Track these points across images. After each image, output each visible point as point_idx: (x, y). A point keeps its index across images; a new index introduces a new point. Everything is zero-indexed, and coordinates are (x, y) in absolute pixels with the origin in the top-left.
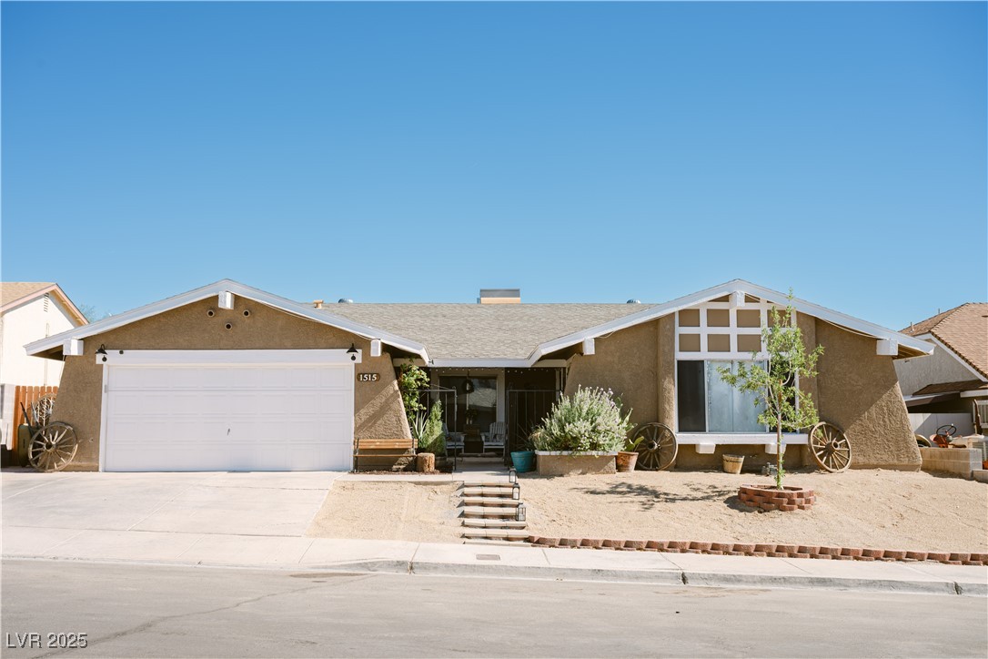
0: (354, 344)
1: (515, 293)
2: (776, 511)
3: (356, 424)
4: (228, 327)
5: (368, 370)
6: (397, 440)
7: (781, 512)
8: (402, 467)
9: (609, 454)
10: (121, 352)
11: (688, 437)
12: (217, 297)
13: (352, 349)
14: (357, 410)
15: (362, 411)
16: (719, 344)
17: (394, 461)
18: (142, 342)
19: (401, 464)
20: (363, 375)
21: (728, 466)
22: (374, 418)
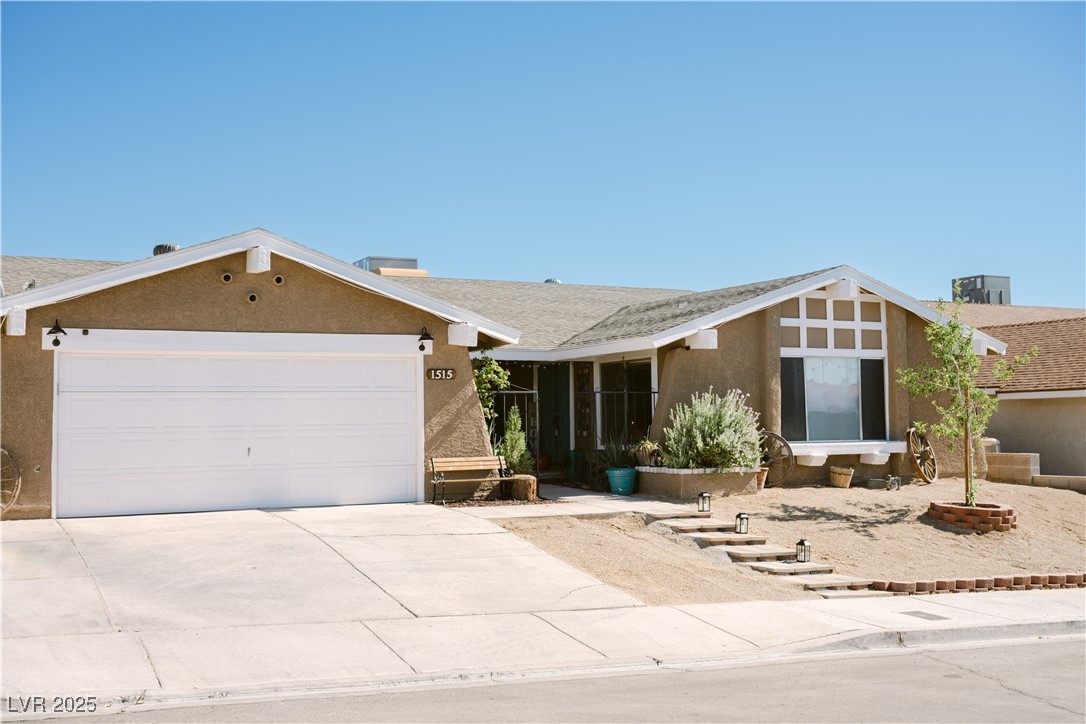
0: (429, 327)
1: (412, 263)
2: (994, 532)
3: (426, 438)
4: (253, 298)
5: (440, 363)
6: (480, 458)
7: (1000, 534)
8: (485, 494)
9: (752, 471)
10: (85, 332)
11: (800, 447)
12: (244, 254)
13: (426, 336)
14: (427, 419)
15: (434, 420)
16: (818, 339)
17: (475, 487)
18: (117, 317)
19: (484, 490)
20: (436, 370)
21: (840, 480)
22: (448, 430)
